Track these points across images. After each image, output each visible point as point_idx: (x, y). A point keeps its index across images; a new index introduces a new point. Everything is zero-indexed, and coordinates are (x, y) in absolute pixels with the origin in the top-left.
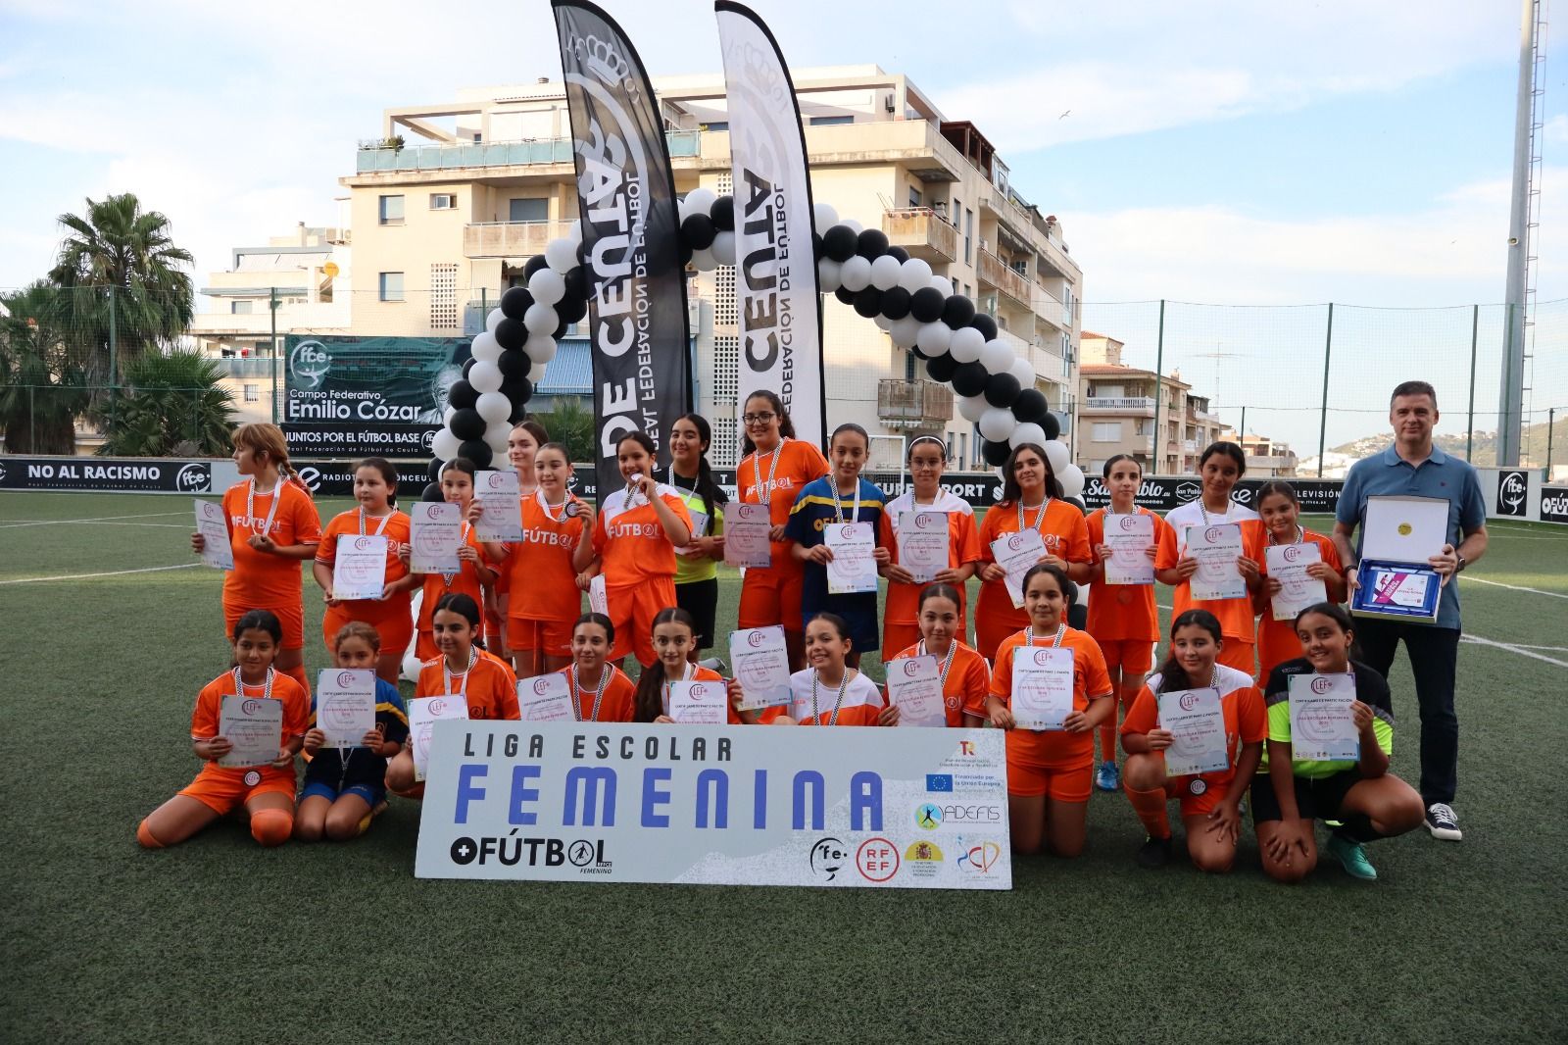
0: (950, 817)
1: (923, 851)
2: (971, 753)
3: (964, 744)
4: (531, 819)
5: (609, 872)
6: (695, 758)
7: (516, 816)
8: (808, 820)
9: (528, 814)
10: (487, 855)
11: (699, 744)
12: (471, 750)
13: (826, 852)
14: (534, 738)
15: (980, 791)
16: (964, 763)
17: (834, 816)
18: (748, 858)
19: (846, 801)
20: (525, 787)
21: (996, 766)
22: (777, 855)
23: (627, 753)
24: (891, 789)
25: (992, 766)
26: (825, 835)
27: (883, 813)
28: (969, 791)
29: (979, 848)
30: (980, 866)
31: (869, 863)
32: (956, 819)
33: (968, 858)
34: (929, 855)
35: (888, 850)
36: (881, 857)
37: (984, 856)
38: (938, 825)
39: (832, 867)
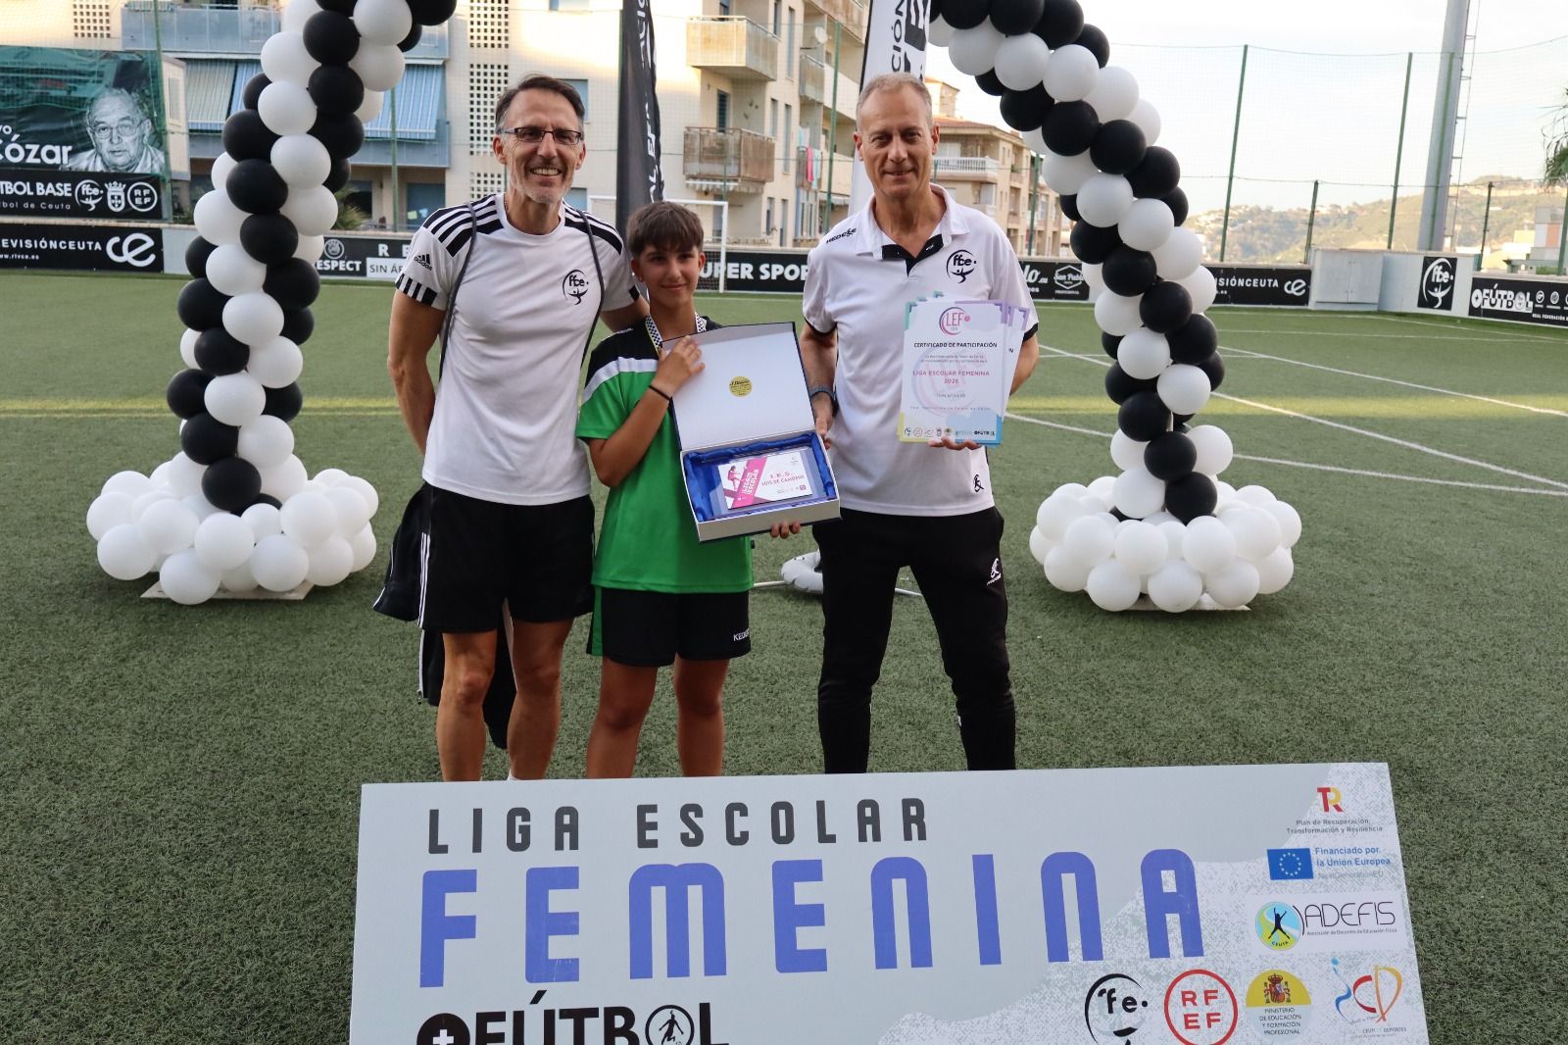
0: (1314, 924)
1: (1276, 989)
2: (1338, 808)
3: (1324, 791)
4: (568, 970)
6: (862, 838)
7: (539, 967)
8: (1074, 943)
9: (563, 961)
11: (868, 812)
12: (441, 842)
13: (1111, 1000)
14: (561, 813)
15: (1359, 875)
16: (1327, 826)
17: (1120, 934)
18: (976, 1020)
19: (1136, 905)
20: (551, 910)
21: (1381, 829)
22: (1027, 1012)
23: (737, 835)
24: (1211, 878)
25: (1374, 829)
26: (1105, 969)
27: (1202, 923)
28: (1342, 876)
29: (1368, 978)
30: (1373, 1010)
31: (1186, 1016)
32: (1325, 929)
33: (1352, 996)
34: (1286, 996)
35: (1216, 991)
36: (1207, 1003)
37: (1377, 992)
38: (1296, 940)
39: (1125, 1027)
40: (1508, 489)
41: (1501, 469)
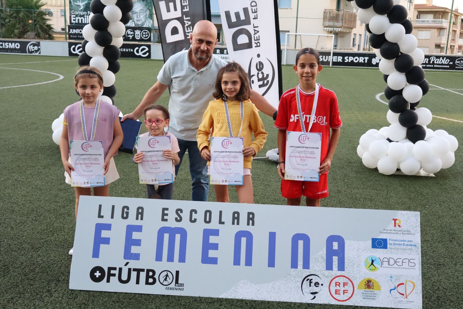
0: (386, 264)
1: (369, 284)
2: (399, 226)
3: (395, 220)
4: (137, 257)
5: (182, 290)
6: (233, 223)
7: (128, 255)
8: (300, 263)
9: (135, 254)
10: (111, 277)
11: (236, 215)
12: (101, 215)
13: (310, 282)
14: (138, 208)
15: (404, 249)
16: (394, 232)
17: (316, 261)
18: (264, 284)
19: (323, 252)
20: (133, 238)
21: (414, 234)
22: (282, 283)
23: (193, 219)
24: (350, 246)
25: (411, 234)
26: (310, 272)
27: (345, 260)
28: (398, 249)
29: (403, 284)
30: (403, 295)
31: (336, 290)
32: (389, 266)
33: (396, 289)
34: (372, 287)
35: (348, 283)
36: (344, 287)
37: (406, 289)
38: (378, 269)
39: (314, 292)
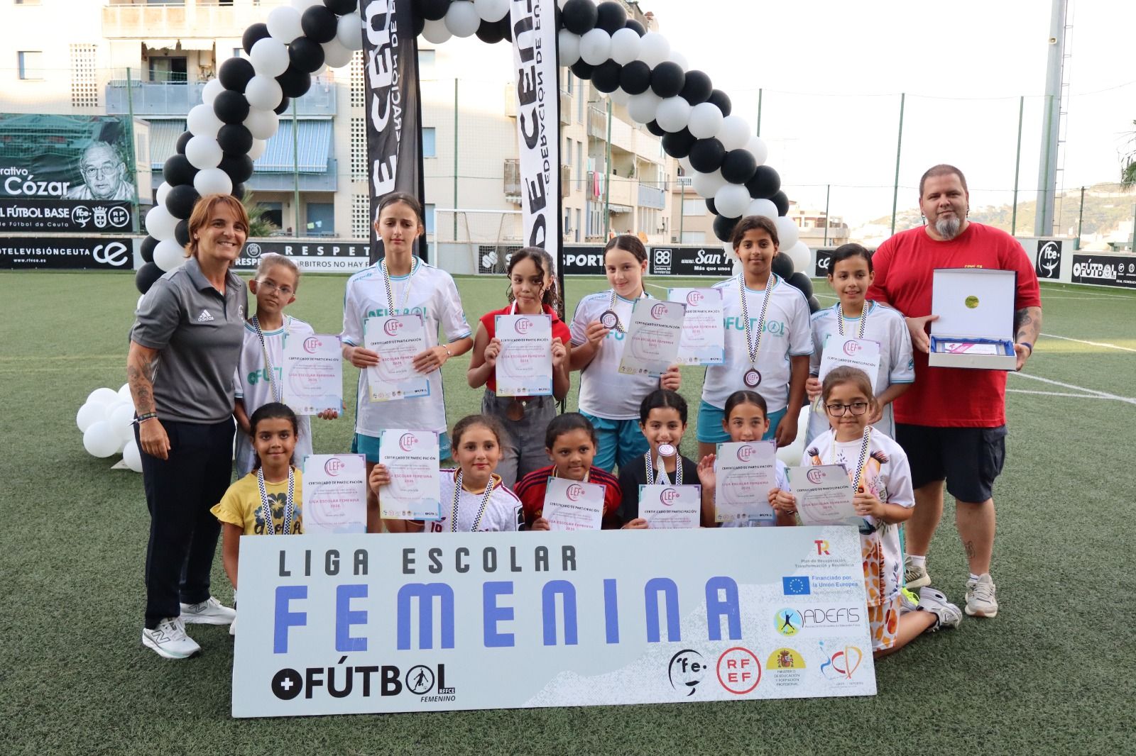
0: (810, 621)
1: (785, 659)
2: (827, 553)
3: (819, 543)
4: (361, 645)
5: (453, 699)
6: (538, 568)
7: (344, 642)
8: (664, 631)
9: (358, 639)
10: (314, 688)
11: (542, 554)
12: (286, 570)
13: (684, 665)
14: (357, 553)
15: (838, 592)
16: (820, 564)
17: (691, 626)
18: (602, 676)
19: (702, 609)
20: (351, 610)
21: (853, 565)
22: (634, 671)
23: (463, 566)
24: (748, 593)
25: (848, 565)
26: (681, 647)
27: (741, 620)
28: (828, 593)
29: (841, 653)
30: (843, 672)
31: (730, 675)
32: (816, 624)
33: (831, 664)
34: (791, 663)
35: (748, 660)
36: (743, 667)
37: (847, 661)
38: (798, 630)
39: (692, 680)
40: (1050, 393)
41: (1051, 382)
